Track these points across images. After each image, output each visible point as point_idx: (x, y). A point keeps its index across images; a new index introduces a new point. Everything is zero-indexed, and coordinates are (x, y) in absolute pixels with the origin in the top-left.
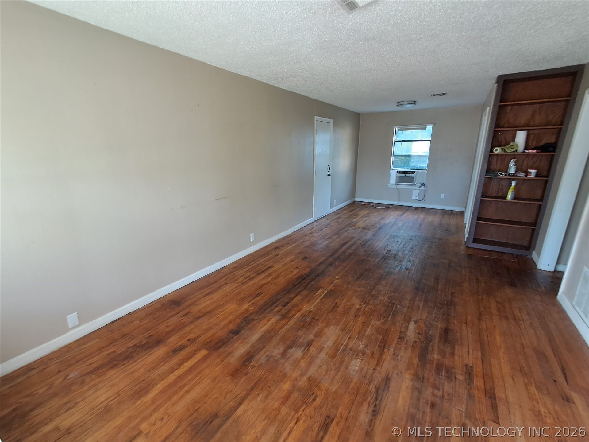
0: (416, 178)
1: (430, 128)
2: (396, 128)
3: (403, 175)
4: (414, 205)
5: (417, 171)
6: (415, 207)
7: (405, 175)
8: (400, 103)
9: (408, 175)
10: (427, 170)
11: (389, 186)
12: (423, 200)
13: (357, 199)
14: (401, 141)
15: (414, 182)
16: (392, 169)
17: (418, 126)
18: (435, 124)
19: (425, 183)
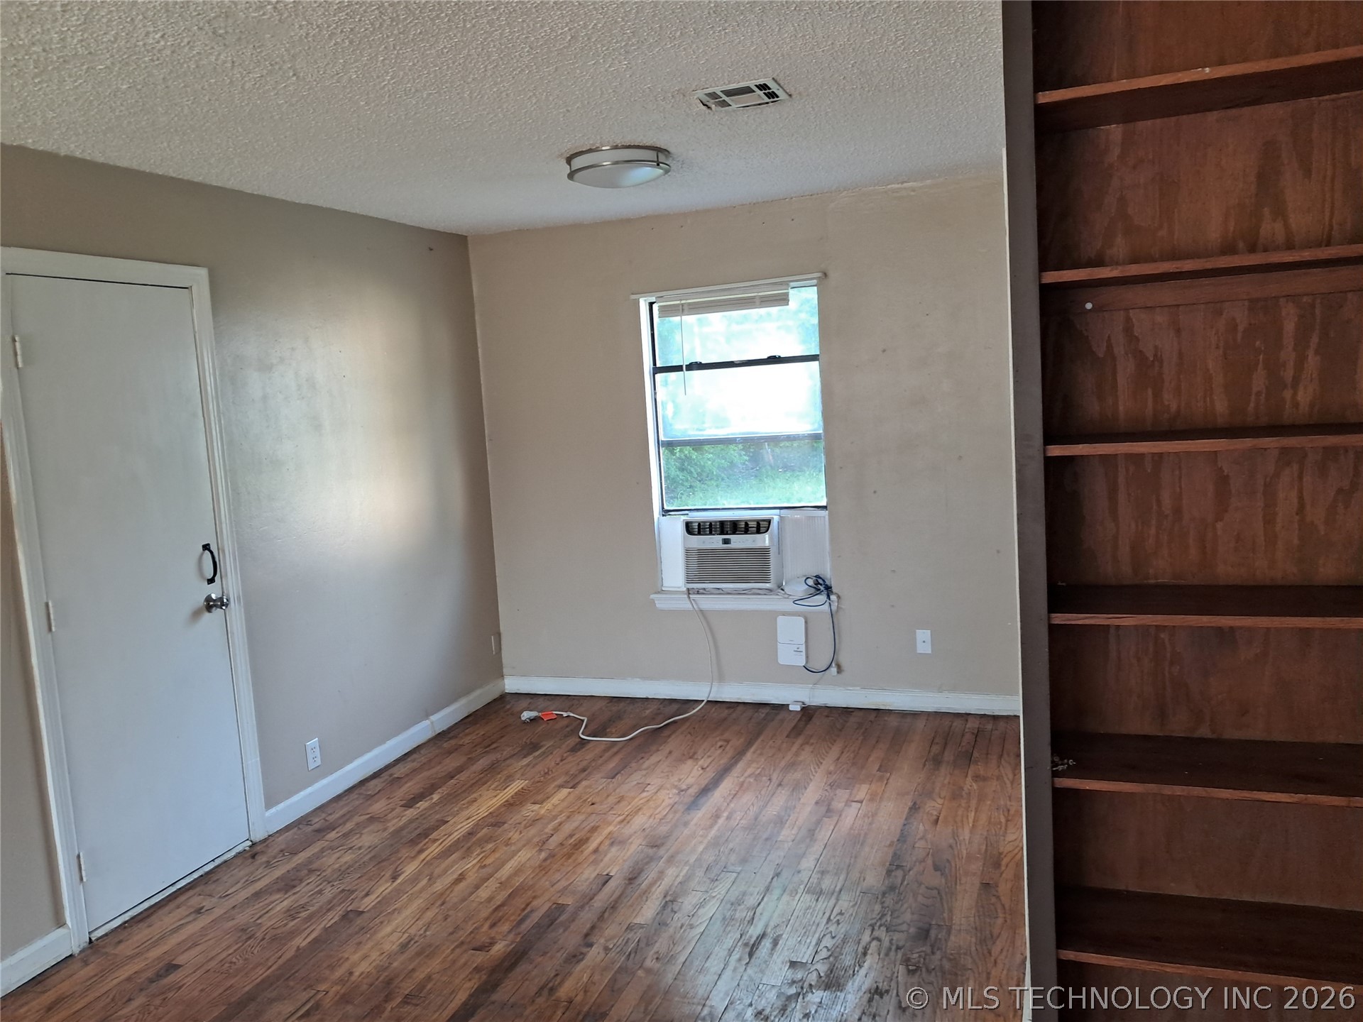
0: (779, 552)
1: (804, 298)
2: (651, 304)
3: (715, 541)
4: (794, 695)
5: (781, 518)
6: (798, 708)
7: (726, 542)
8: (578, 162)
9: (738, 541)
10: (824, 508)
11: (659, 605)
12: (834, 670)
13: (512, 684)
14: (678, 368)
15: (772, 577)
16: (665, 512)
17: (745, 289)
18: (825, 275)
19: (828, 573)
